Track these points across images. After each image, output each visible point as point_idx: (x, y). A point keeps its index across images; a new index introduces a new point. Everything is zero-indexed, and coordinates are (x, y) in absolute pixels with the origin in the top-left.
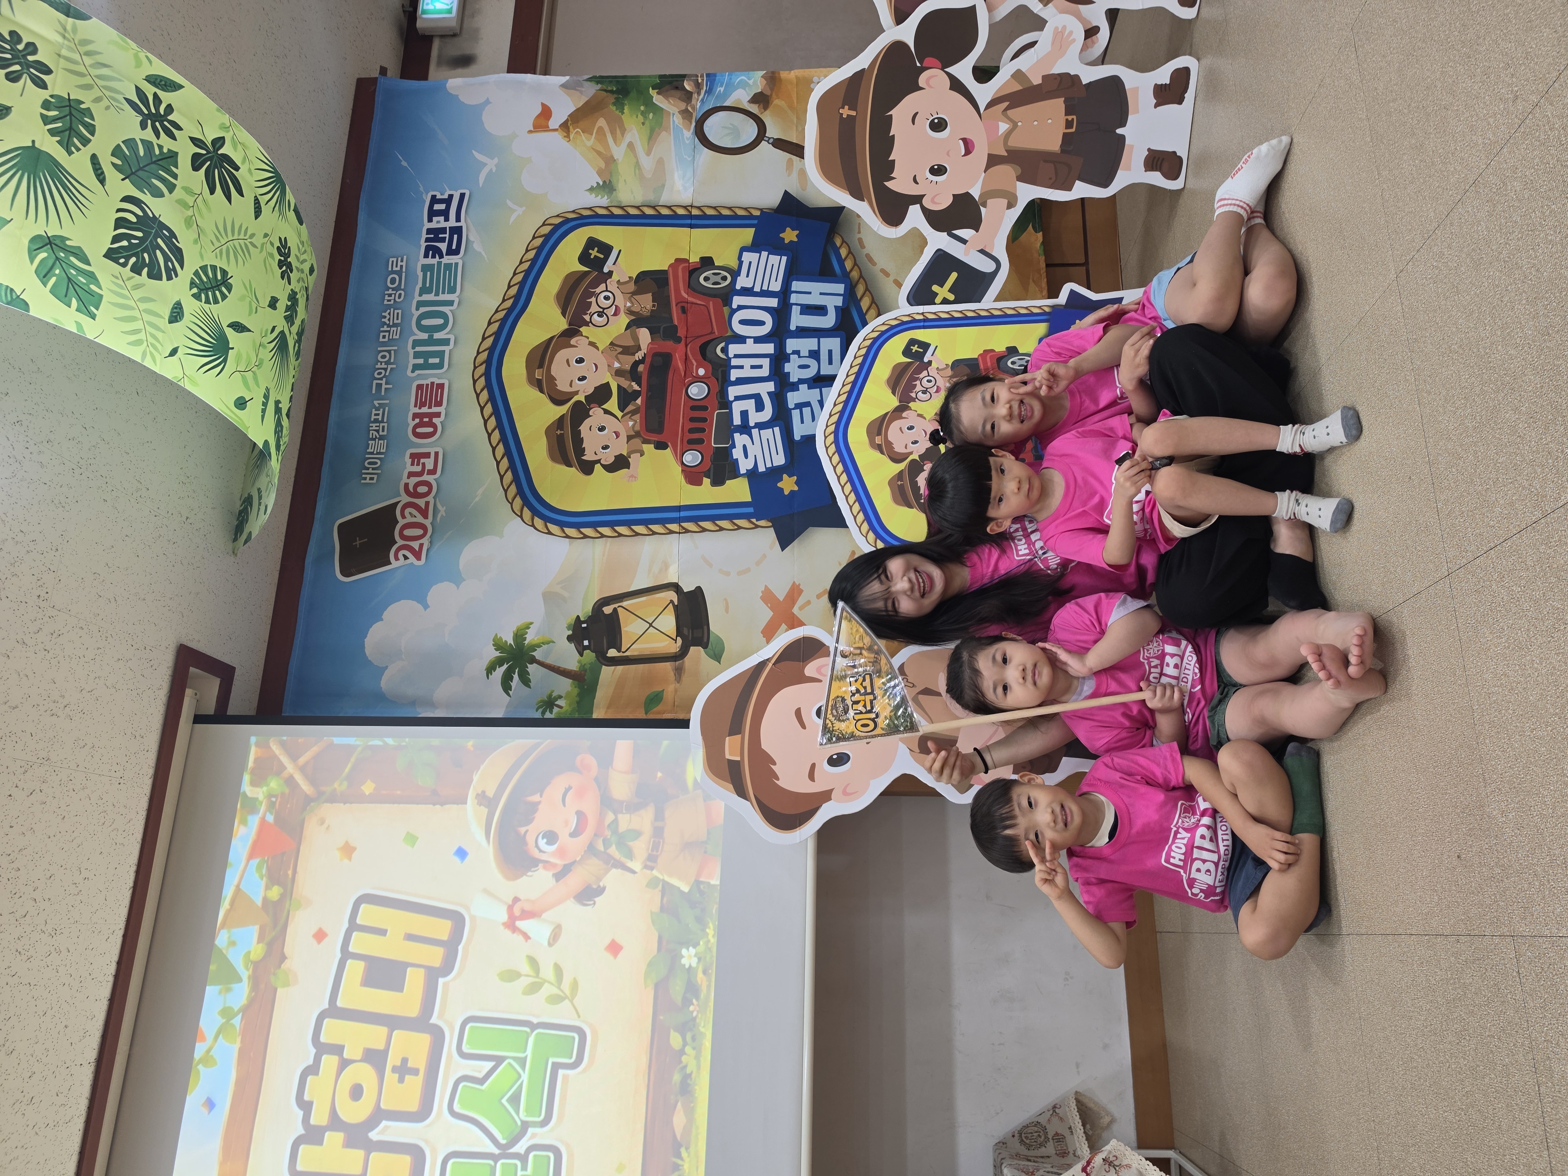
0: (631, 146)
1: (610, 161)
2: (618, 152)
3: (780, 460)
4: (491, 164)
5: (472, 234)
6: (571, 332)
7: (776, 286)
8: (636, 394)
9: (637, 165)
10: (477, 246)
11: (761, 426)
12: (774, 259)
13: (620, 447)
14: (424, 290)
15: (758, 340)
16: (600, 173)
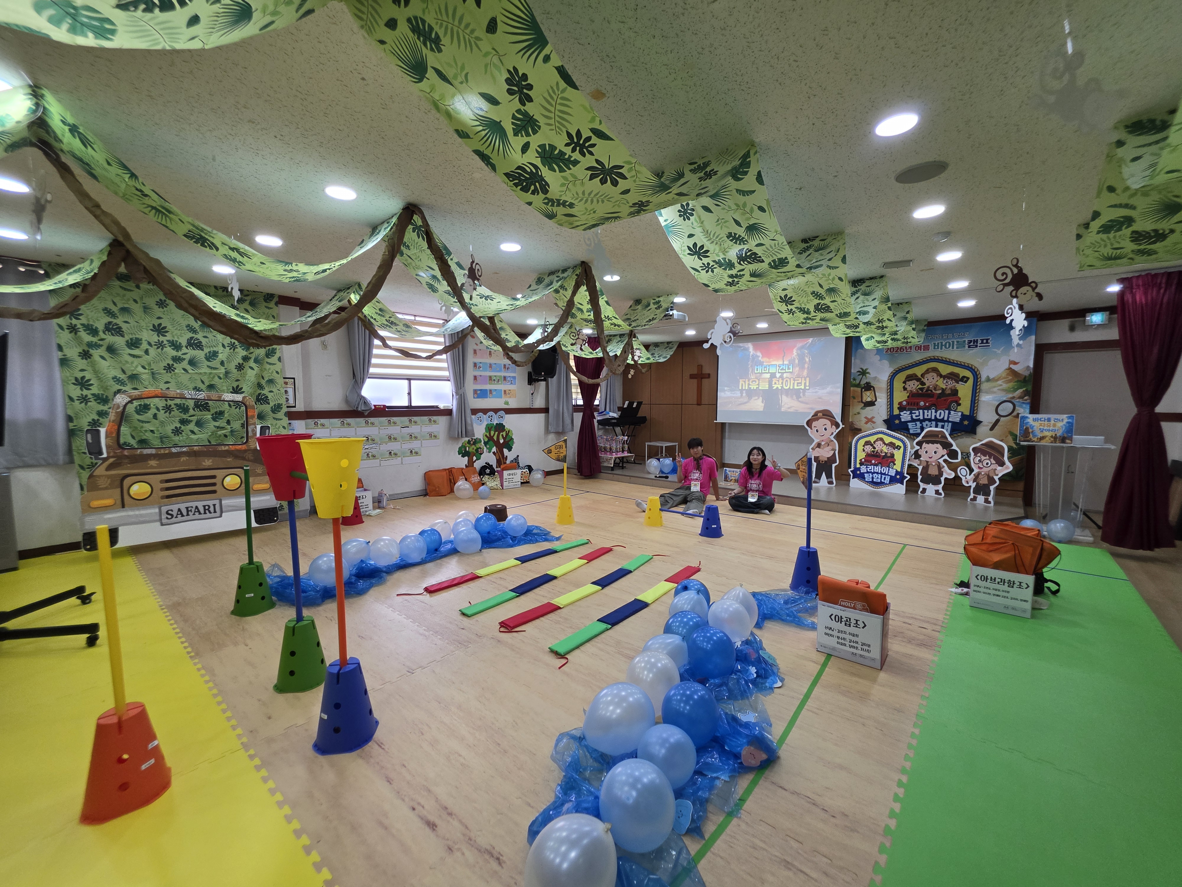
0: (1001, 385)
1: (997, 380)
2: (1000, 382)
3: (903, 420)
4: (999, 352)
5: (975, 350)
6: (941, 376)
7: (950, 420)
8: (922, 391)
9: (995, 387)
10: (971, 352)
11: (912, 417)
12: (959, 419)
13: (909, 389)
14: (958, 342)
15: (935, 416)
16: (993, 378)
